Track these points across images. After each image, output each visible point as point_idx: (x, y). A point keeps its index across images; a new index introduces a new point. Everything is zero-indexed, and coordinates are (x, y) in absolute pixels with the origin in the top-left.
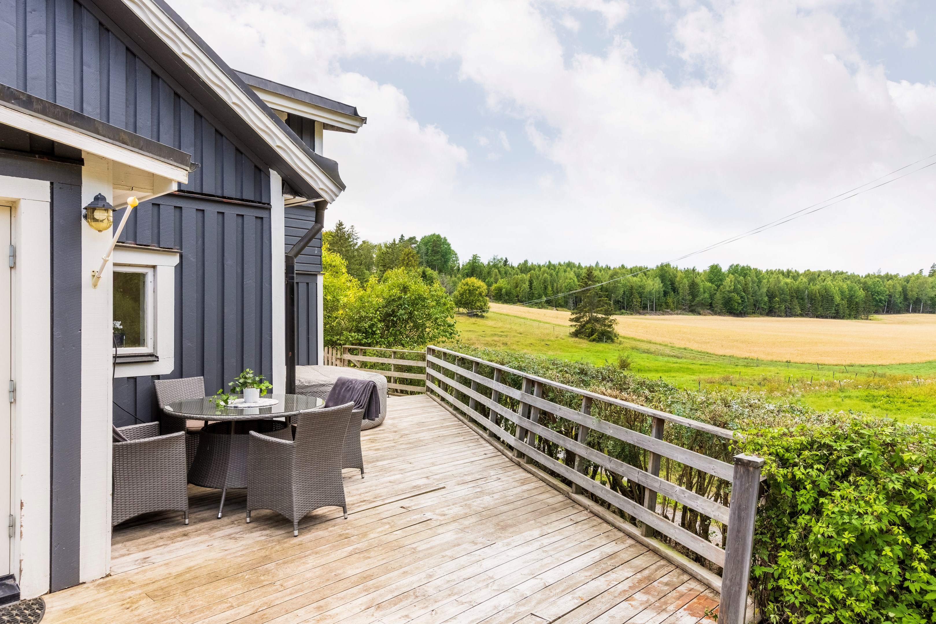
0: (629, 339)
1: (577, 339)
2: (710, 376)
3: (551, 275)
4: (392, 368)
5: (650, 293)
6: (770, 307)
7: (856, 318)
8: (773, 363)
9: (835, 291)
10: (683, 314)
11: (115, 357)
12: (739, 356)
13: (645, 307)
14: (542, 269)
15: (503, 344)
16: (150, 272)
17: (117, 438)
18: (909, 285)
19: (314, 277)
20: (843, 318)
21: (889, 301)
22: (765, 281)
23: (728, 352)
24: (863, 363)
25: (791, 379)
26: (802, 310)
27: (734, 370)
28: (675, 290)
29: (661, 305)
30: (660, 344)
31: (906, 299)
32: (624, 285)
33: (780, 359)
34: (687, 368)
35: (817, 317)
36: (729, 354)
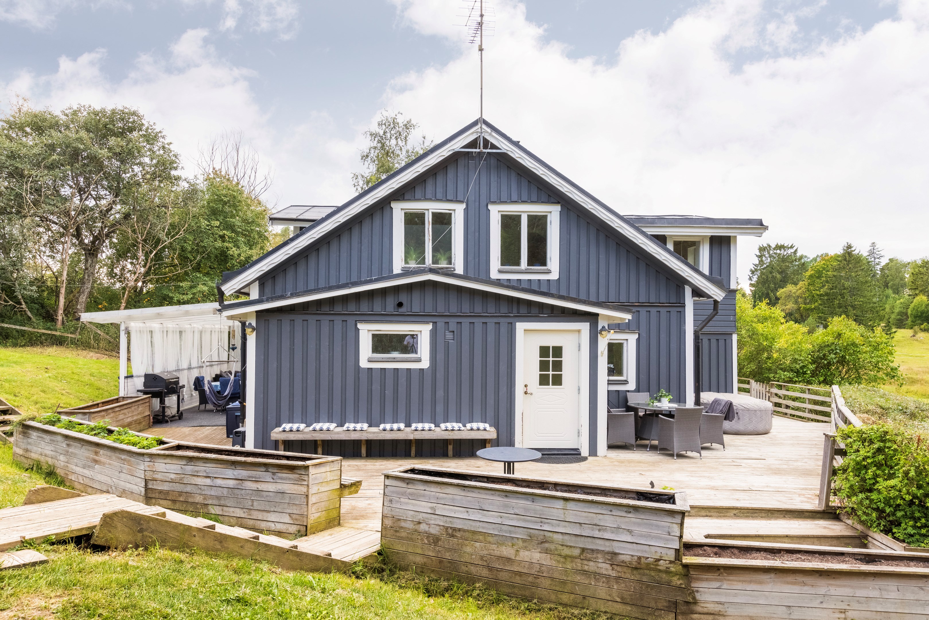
4: (807, 402)
11: (608, 381)
16: (625, 342)
17: (609, 411)
19: (729, 336)
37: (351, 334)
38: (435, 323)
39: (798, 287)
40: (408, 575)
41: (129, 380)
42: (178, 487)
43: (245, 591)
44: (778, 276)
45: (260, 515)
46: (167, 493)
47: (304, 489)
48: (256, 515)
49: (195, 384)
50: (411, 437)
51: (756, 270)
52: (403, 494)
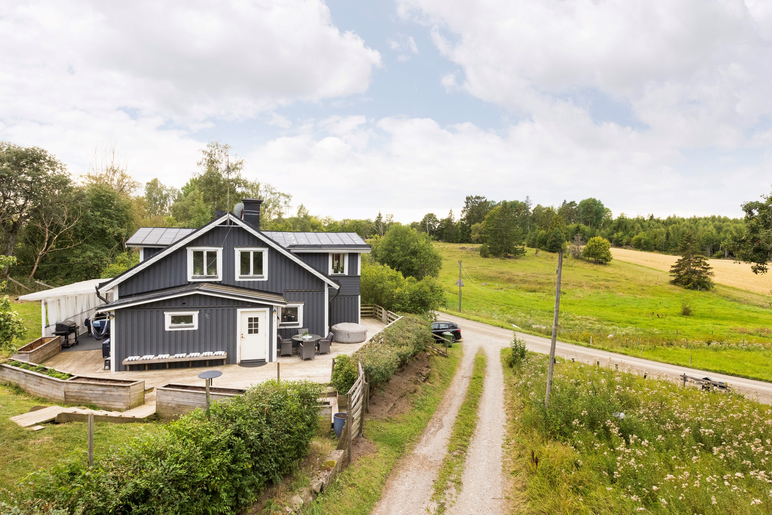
1: (675, 286)
15: (606, 287)
16: (298, 307)
19: (357, 296)
37: (161, 316)
38: (200, 311)
39: (482, 224)
40: (164, 420)
41: (48, 328)
42: (79, 394)
43: (100, 431)
44: (476, 215)
45: (112, 403)
46: (74, 396)
47: (129, 394)
48: (110, 403)
49: (85, 322)
50: (188, 360)
51: (465, 211)
52: (163, 394)
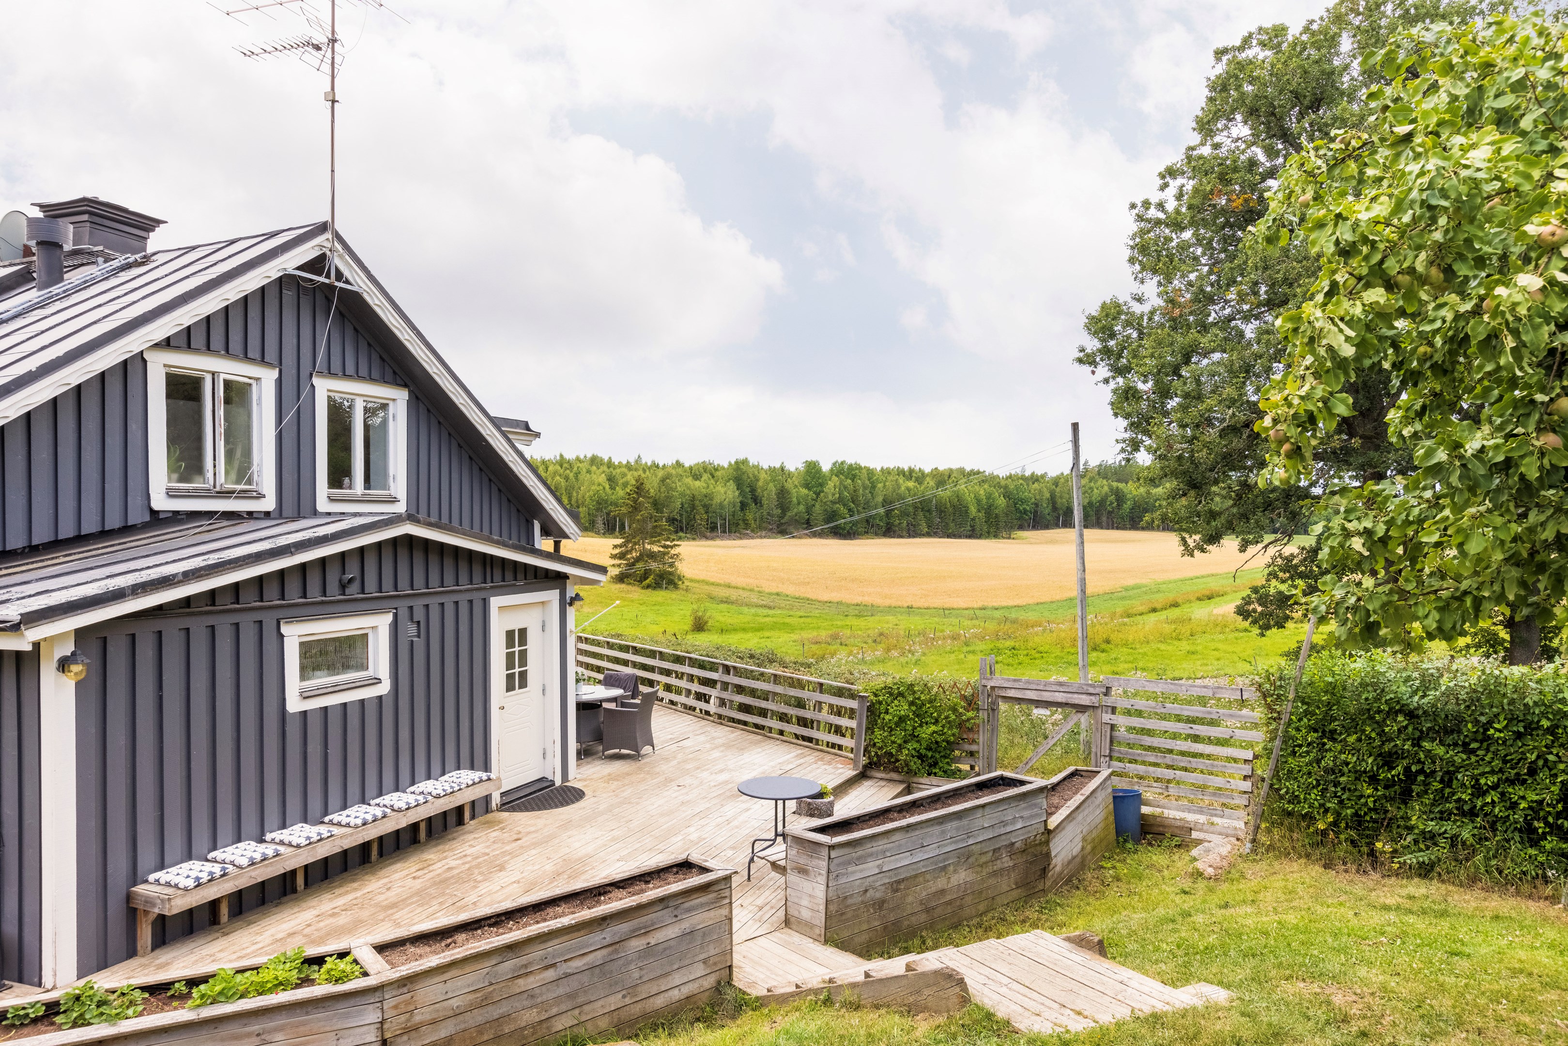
0: (698, 582)
1: (623, 586)
2: (815, 634)
3: (567, 478)
5: (721, 505)
6: (888, 524)
7: (996, 536)
8: (891, 610)
9: (969, 498)
10: (769, 538)
12: (849, 601)
13: (713, 528)
14: (550, 468)
18: (1058, 490)
20: (980, 537)
21: (1036, 512)
22: (880, 485)
23: (835, 596)
24: (996, 605)
25: (912, 632)
26: (929, 527)
27: (843, 623)
28: (756, 500)
29: (737, 524)
30: (743, 589)
31: (1055, 508)
32: (683, 495)
33: (900, 604)
34: (784, 623)
35: (949, 537)
36: (835, 600)
38: (396, 610)
47: (724, 912)
